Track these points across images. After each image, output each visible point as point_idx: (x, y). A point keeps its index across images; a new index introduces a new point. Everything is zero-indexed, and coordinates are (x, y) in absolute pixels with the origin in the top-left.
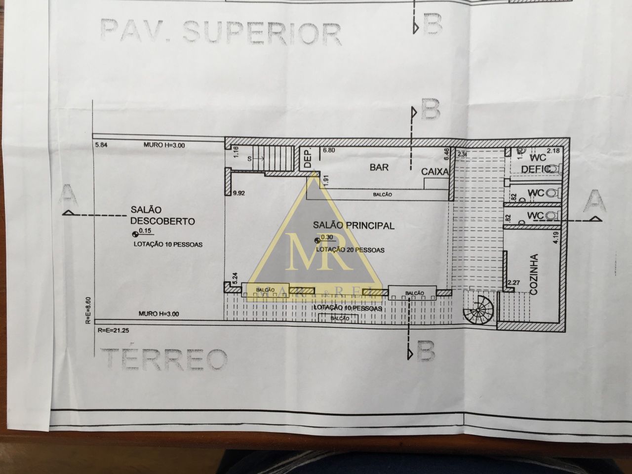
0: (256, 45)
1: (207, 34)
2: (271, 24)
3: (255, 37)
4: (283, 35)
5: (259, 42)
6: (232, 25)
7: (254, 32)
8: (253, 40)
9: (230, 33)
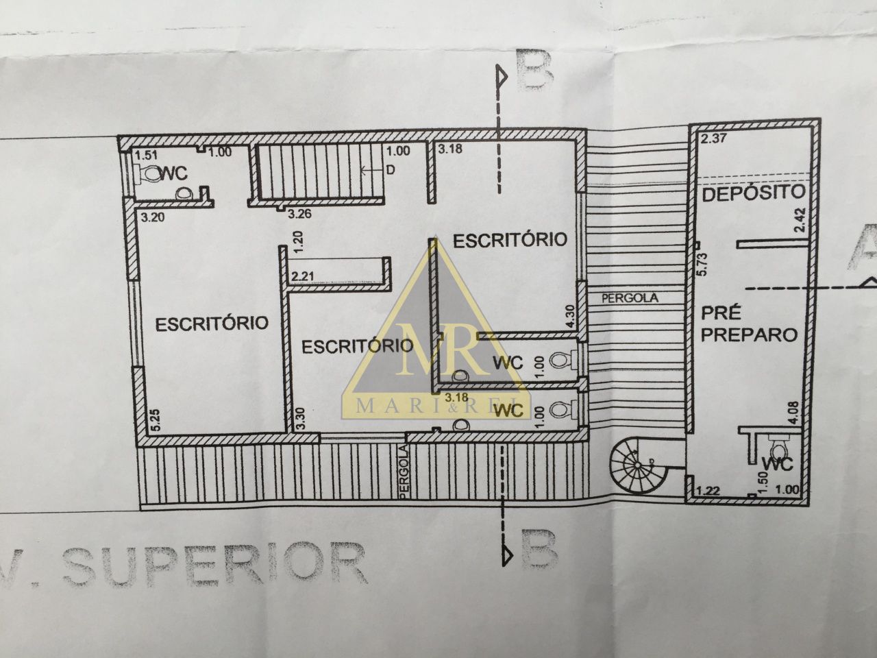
0: (204, 588)
1: (108, 571)
2: (229, 548)
3: (201, 574)
4: (254, 567)
5: (209, 582)
6: (155, 555)
7: (197, 564)
8: (197, 578)
9: (152, 568)
